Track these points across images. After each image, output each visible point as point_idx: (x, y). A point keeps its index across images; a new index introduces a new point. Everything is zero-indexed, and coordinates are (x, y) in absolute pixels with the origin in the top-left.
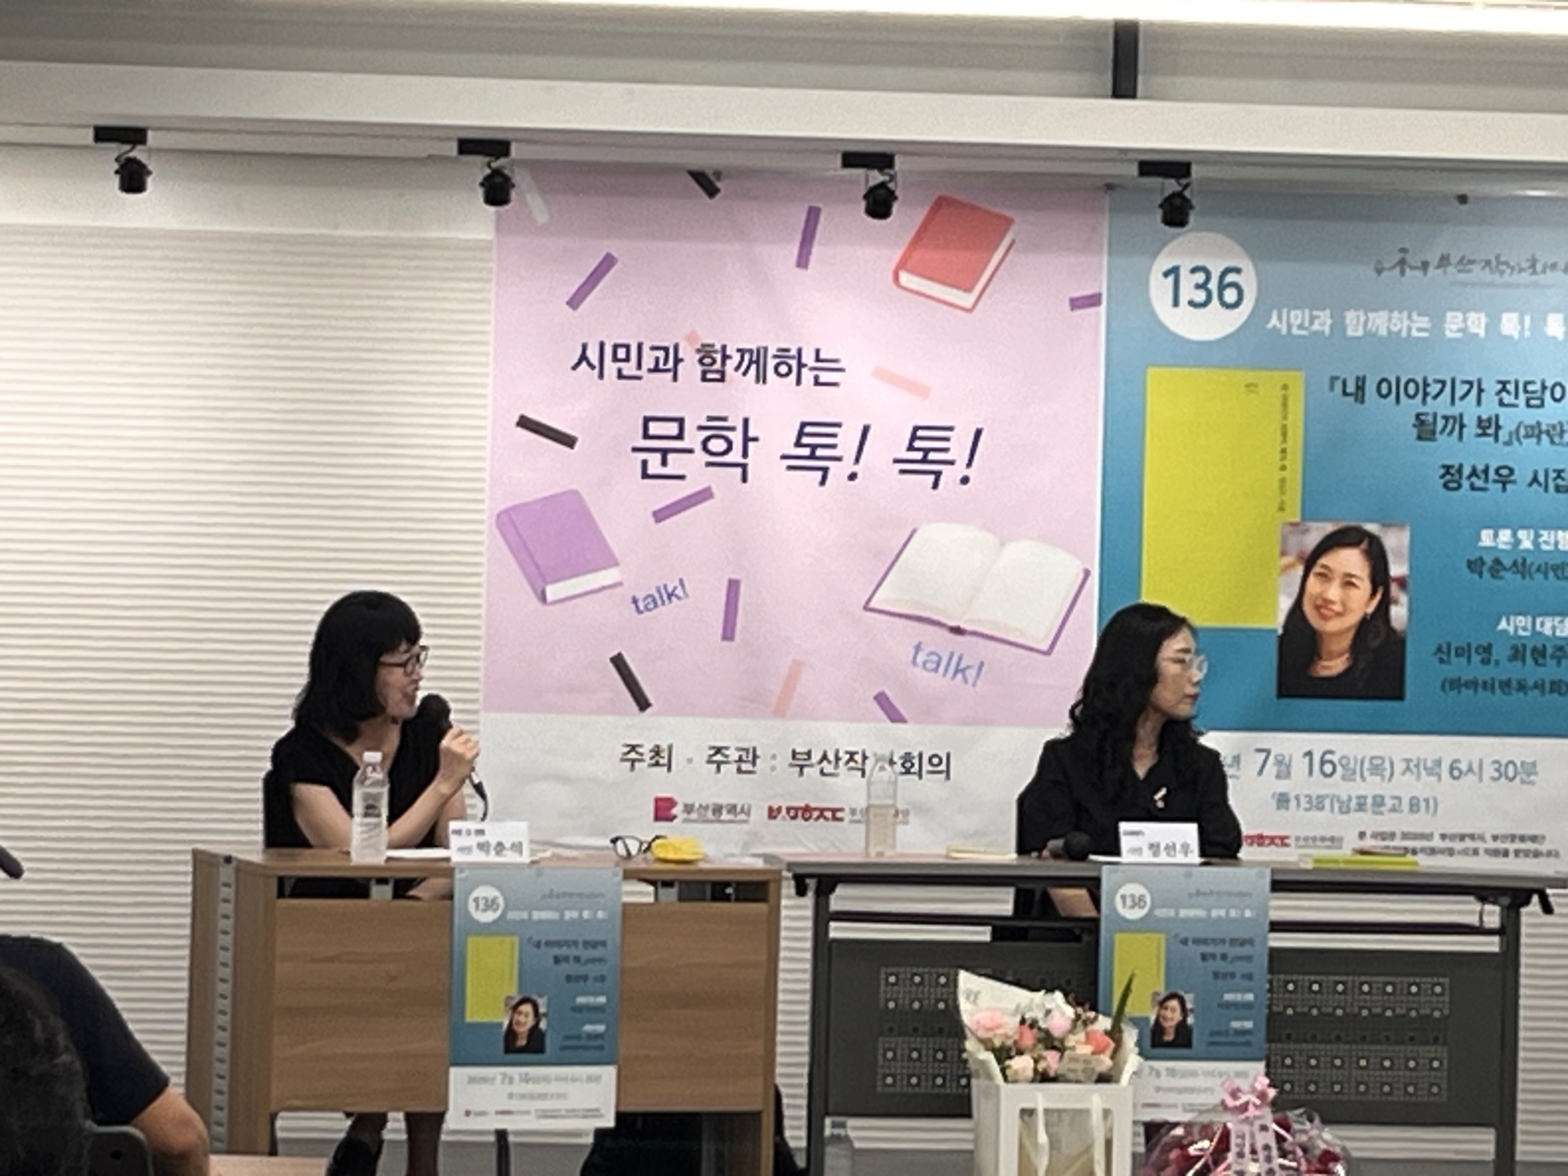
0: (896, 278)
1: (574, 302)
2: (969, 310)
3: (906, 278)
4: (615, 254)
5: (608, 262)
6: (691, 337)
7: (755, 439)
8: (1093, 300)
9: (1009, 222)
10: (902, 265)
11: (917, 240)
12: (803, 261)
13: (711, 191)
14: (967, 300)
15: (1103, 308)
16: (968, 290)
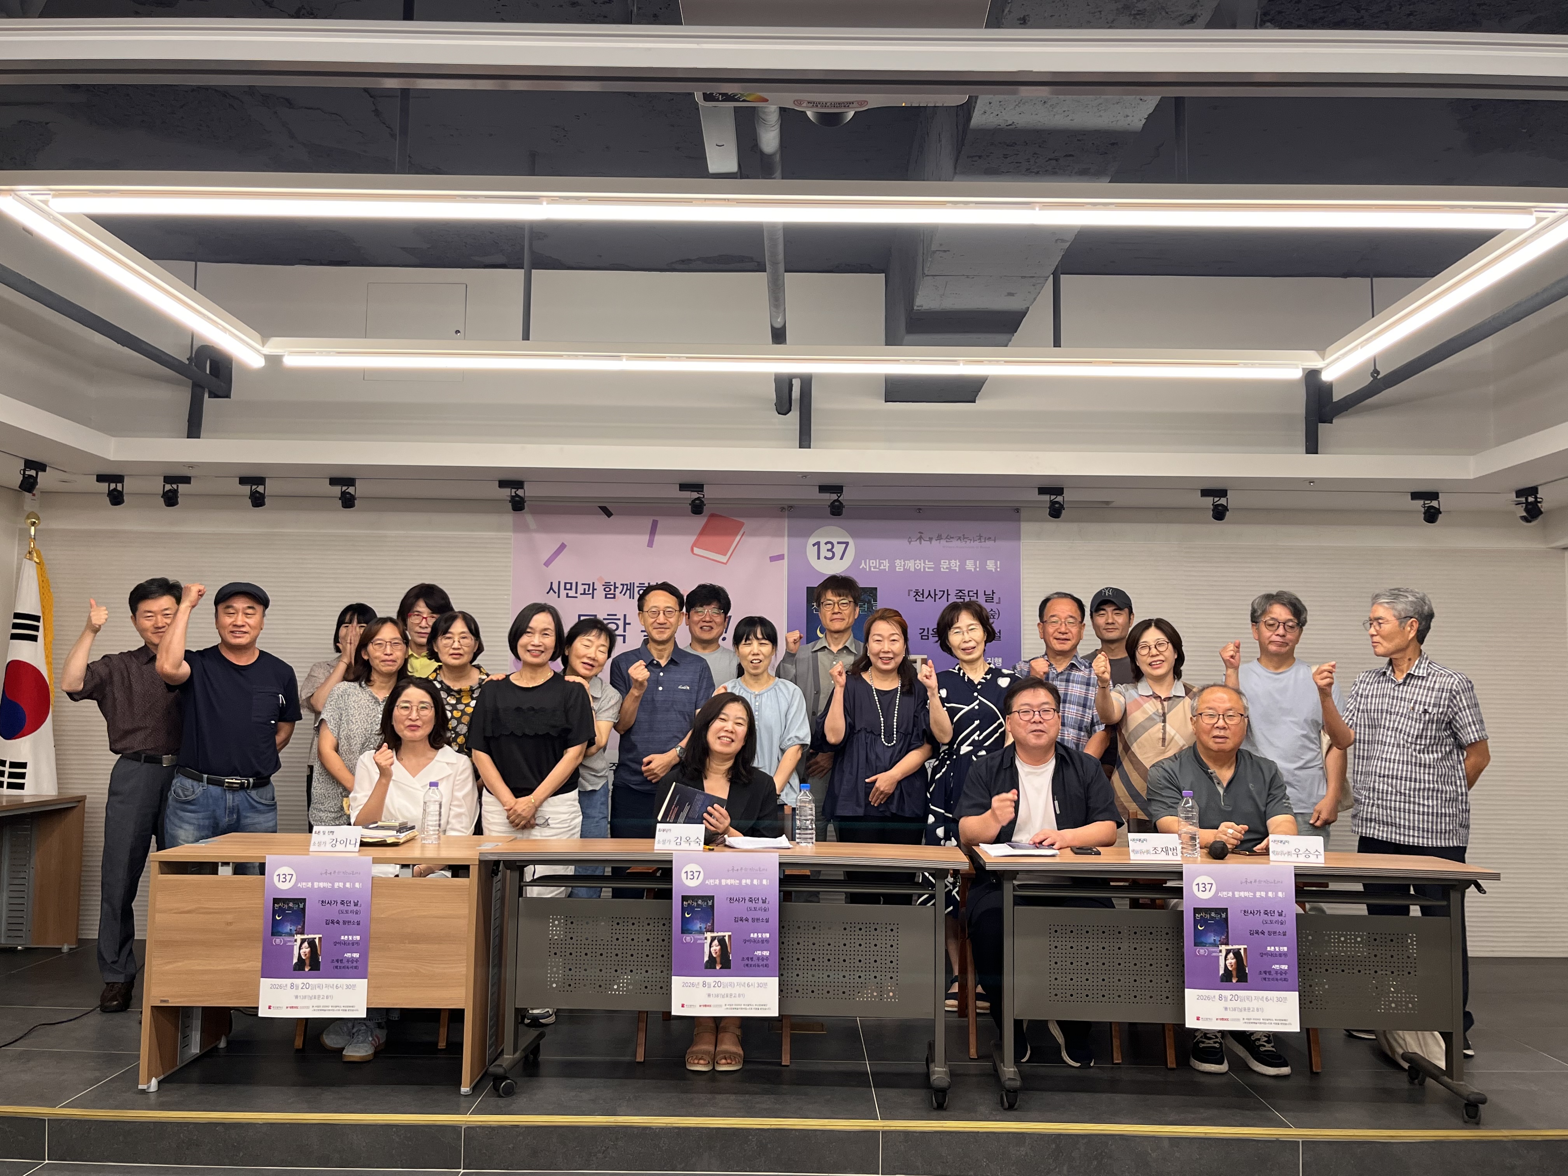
0: (692, 550)
1: (547, 564)
2: (725, 564)
3: (696, 550)
4: (566, 543)
5: (563, 546)
6: (600, 579)
7: (629, 624)
8: (780, 557)
9: (743, 524)
10: (695, 544)
11: (702, 533)
12: (650, 544)
13: (609, 514)
14: (724, 559)
15: (785, 561)
16: (725, 555)
